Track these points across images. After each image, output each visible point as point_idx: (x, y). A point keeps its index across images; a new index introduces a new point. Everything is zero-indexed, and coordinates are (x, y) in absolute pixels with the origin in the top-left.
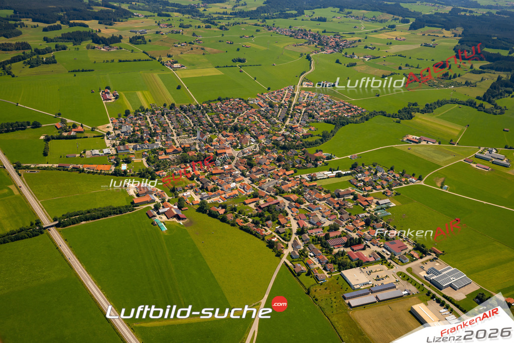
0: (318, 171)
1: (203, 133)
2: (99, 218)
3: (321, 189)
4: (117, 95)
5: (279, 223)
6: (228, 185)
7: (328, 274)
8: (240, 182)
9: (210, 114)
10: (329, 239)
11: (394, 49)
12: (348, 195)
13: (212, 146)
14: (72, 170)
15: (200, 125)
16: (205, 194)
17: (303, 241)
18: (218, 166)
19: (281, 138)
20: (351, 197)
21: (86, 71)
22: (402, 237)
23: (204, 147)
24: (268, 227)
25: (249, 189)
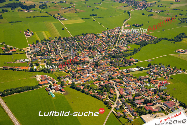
0: (131, 68)
1: (74, 51)
2: (22, 92)
3: (132, 76)
4: (33, 33)
5: (110, 93)
6: (85, 75)
7: (134, 117)
8: (92, 73)
9: (78, 41)
10: (135, 100)
11: (173, 6)
12: (145, 79)
13: (78, 56)
14: (9, 70)
15: (73, 47)
16: (74, 79)
17: (122, 101)
18: (81, 66)
19: (113, 52)
20: (147, 80)
21: (17, 22)
22: (173, 100)
23: (75, 57)
24: (105, 95)
25: (96, 77)
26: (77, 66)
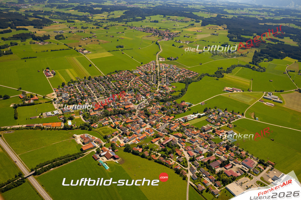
0: (187, 115)
3: (193, 127)
4: (55, 73)
5: (177, 154)
6: (138, 131)
7: (218, 189)
8: (144, 127)
9: (114, 82)
10: (210, 163)
11: (199, 37)
12: (209, 130)
13: (120, 103)
14: (36, 129)
15: (109, 90)
16: (126, 138)
17: (195, 166)
18: (128, 117)
19: (159, 94)
20: (211, 131)
21: (31, 58)
22: (249, 156)
23: (116, 105)
24: (171, 158)
25: (152, 132)
26: (123, 117)
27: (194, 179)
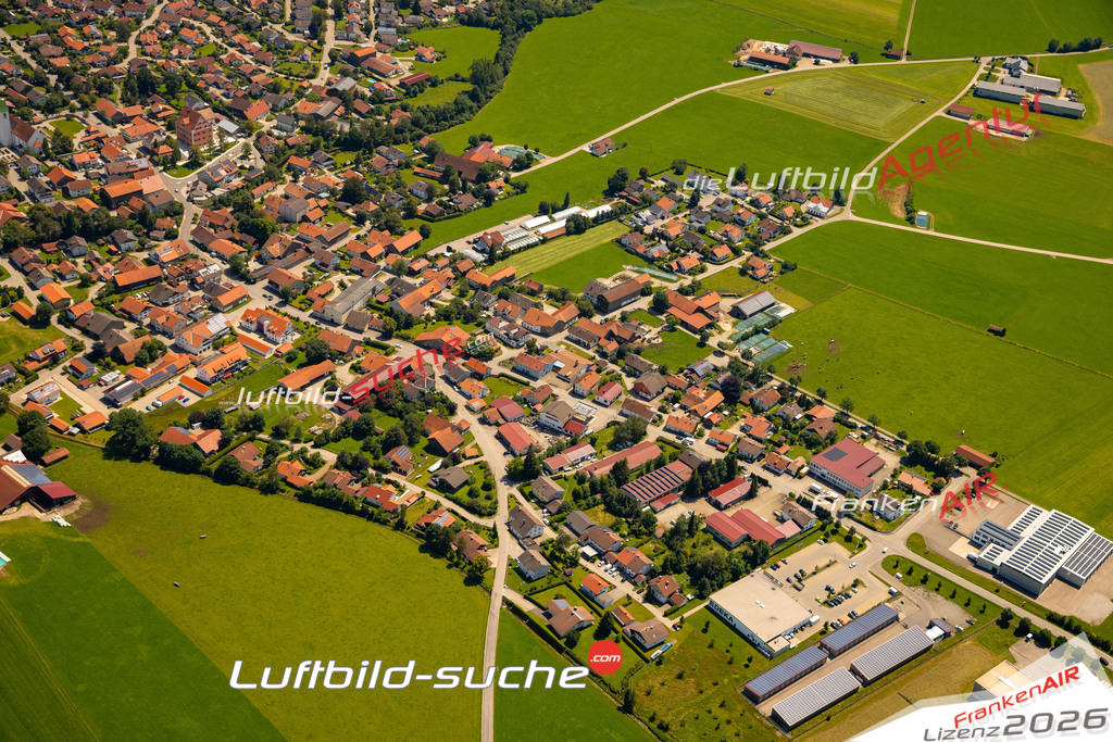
0: (503, 219)
1: (18, 117)
3: (536, 288)
5: (435, 449)
6: (197, 329)
8: (236, 305)
10: (625, 481)
12: (631, 297)
13: (73, 167)
16: (115, 377)
17: (541, 504)
18: (129, 250)
19: (329, 104)
20: (644, 303)
23: (46, 179)
24: (400, 472)
25: (282, 331)
26: (97, 254)
27: (531, 573)
